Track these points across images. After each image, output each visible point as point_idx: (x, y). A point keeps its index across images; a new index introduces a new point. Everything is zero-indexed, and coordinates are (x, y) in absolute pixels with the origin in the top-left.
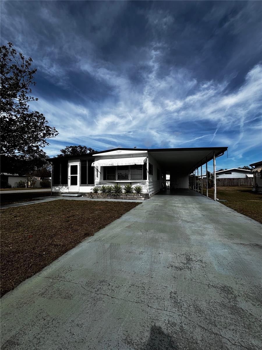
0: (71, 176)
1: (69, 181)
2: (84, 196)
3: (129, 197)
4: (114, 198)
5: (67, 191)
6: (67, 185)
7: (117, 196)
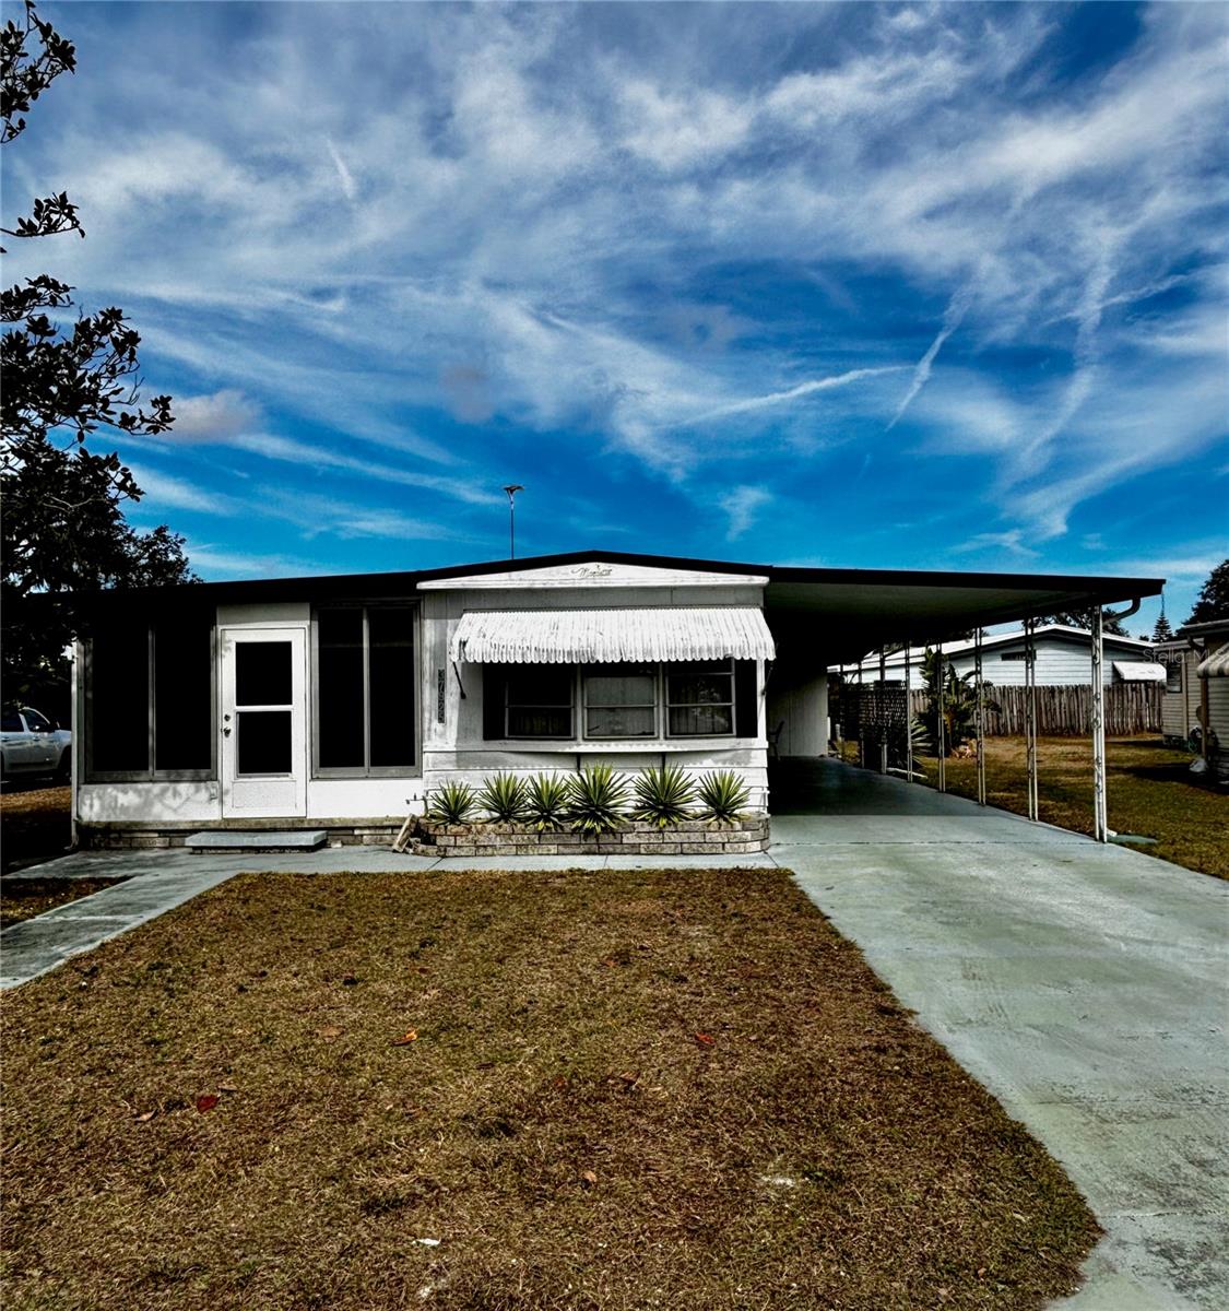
0: (242, 715)
1: (227, 750)
2: (343, 844)
3: (675, 837)
4: (582, 849)
5: (212, 814)
6: (203, 773)
7: (605, 838)
